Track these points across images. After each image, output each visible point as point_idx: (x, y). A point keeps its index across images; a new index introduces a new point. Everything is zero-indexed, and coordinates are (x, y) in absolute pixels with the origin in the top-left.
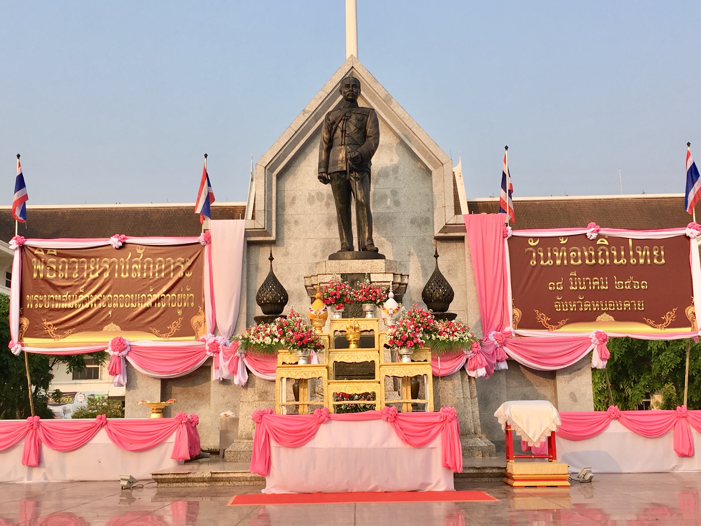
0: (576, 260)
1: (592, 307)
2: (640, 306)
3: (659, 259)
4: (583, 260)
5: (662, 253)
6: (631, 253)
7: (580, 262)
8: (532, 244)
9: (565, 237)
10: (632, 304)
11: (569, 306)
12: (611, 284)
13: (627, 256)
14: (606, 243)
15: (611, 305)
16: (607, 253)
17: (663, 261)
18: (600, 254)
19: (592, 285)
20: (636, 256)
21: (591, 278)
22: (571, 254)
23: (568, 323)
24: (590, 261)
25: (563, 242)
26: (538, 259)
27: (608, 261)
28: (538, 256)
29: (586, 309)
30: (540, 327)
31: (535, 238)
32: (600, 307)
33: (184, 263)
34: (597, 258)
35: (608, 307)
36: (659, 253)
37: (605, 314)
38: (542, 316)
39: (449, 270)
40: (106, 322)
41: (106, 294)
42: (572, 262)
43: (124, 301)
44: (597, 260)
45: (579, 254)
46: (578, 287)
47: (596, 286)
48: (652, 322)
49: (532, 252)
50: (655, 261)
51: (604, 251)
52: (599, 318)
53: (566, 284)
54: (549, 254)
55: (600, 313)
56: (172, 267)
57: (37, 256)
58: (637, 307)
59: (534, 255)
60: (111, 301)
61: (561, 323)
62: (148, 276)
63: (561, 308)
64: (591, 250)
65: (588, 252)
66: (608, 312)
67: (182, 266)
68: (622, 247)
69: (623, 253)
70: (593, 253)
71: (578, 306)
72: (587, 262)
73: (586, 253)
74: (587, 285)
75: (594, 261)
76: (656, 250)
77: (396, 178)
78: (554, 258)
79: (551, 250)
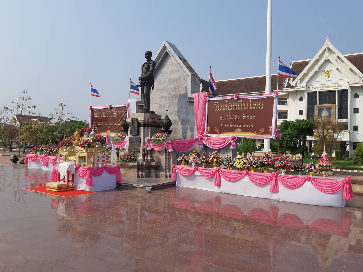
0: (230, 108)
1: (234, 126)
2: (252, 126)
3: (261, 107)
4: (233, 109)
5: (263, 104)
6: (251, 105)
7: (231, 109)
8: (216, 103)
9: (227, 100)
10: (249, 125)
11: (226, 126)
12: (242, 117)
13: (249, 106)
14: (242, 101)
15: (241, 125)
16: (242, 105)
17: (263, 108)
18: (239, 106)
19: (235, 118)
20: (252, 106)
21: (235, 115)
22: (229, 106)
23: (225, 132)
24: (235, 108)
25: (226, 101)
26: (217, 108)
27: (241, 108)
28: (217, 107)
29: (232, 127)
30: (216, 133)
31: (217, 101)
32: (237, 126)
33: (124, 112)
34: (237, 107)
35: (240, 126)
36: (261, 104)
37: (238, 129)
38: (217, 129)
39: (193, 113)
40: (108, 130)
41: (108, 122)
42: (229, 109)
43: (110, 123)
44: (237, 108)
45: (231, 106)
46: (230, 119)
47: (236, 118)
48: (255, 132)
49: (215, 106)
50: (260, 108)
51: (240, 104)
52: (236, 130)
53: (226, 118)
54: (221, 106)
55: (237, 128)
56: (121, 114)
57: (94, 111)
58: (250, 126)
59: (216, 107)
60: (109, 124)
61: (223, 132)
62: (116, 116)
63: (224, 126)
64: (236, 104)
65: (235, 105)
66: (240, 128)
67: (123, 113)
68: (247, 103)
69: (247, 105)
70: (236, 105)
71: (229, 125)
72: (234, 109)
73: (234, 106)
74: (233, 118)
75: (236, 109)
76: (260, 103)
77: (179, 82)
78: (223, 108)
79: (222, 105)
